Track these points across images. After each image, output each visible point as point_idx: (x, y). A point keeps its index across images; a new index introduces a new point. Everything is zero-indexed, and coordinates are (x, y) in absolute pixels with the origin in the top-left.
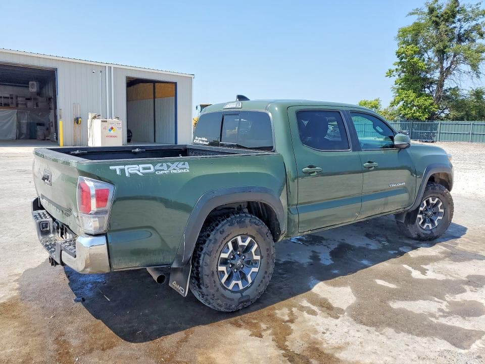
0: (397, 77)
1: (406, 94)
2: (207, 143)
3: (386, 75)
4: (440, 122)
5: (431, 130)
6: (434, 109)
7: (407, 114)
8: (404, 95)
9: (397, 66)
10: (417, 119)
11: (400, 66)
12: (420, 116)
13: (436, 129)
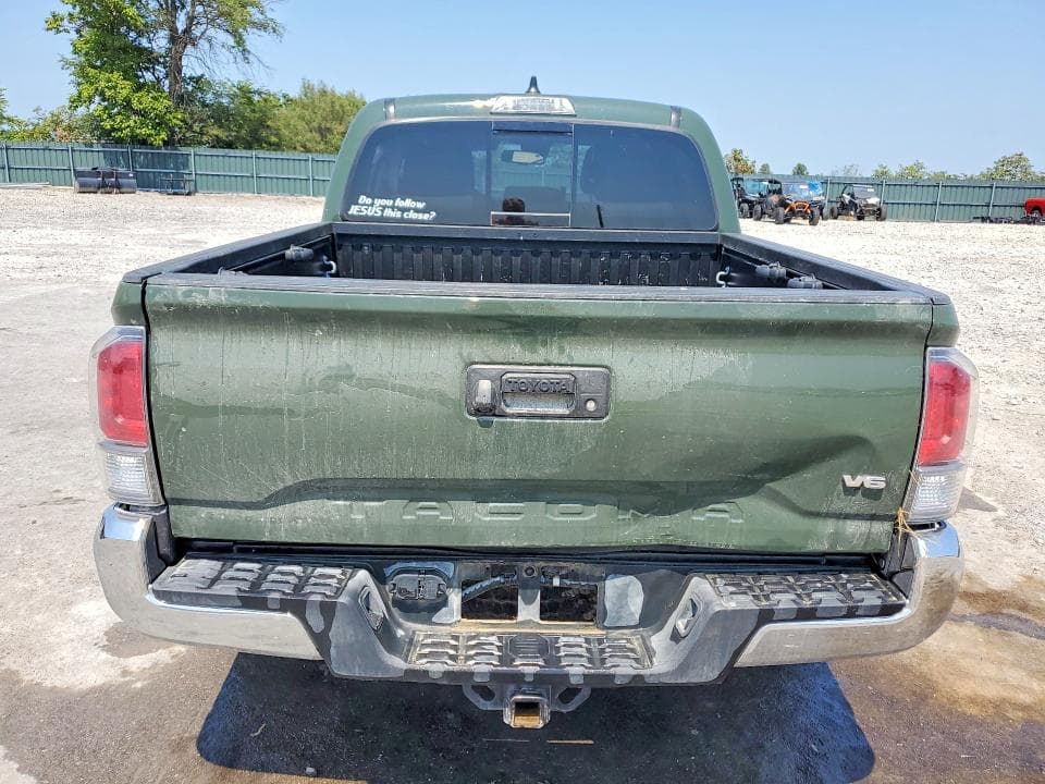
0: (74, 35)
1: (109, 81)
3: (46, 26)
4: (191, 150)
5: (178, 168)
6: (174, 121)
7: (121, 130)
8: (103, 84)
9: (70, 6)
10: (144, 142)
11: (78, 9)
12: (150, 135)
13: (186, 166)
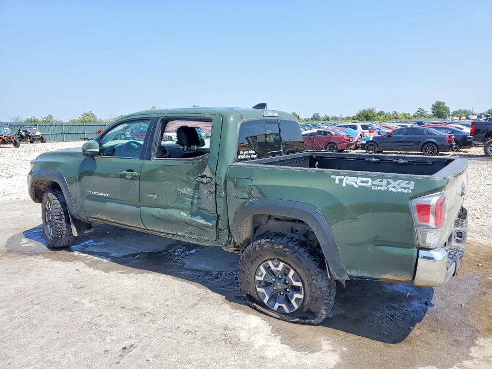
2: (256, 156)
